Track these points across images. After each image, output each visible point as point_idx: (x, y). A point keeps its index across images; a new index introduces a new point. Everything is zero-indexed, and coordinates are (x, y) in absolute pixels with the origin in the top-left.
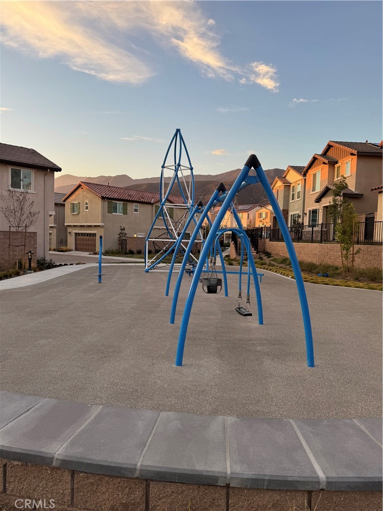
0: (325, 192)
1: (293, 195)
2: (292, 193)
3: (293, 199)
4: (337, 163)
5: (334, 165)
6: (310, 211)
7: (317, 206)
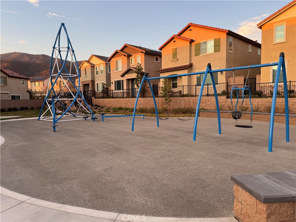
0: (128, 71)
1: (97, 72)
2: (96, 71)
3: (97, 74)
4: (131, 56)
5: (129, 57)
6: (115, 82)
7: (121, 79)
